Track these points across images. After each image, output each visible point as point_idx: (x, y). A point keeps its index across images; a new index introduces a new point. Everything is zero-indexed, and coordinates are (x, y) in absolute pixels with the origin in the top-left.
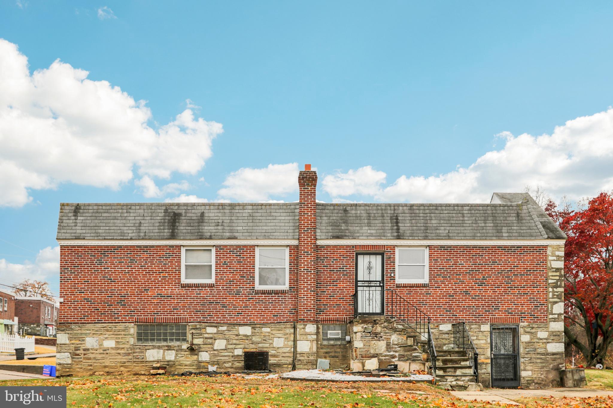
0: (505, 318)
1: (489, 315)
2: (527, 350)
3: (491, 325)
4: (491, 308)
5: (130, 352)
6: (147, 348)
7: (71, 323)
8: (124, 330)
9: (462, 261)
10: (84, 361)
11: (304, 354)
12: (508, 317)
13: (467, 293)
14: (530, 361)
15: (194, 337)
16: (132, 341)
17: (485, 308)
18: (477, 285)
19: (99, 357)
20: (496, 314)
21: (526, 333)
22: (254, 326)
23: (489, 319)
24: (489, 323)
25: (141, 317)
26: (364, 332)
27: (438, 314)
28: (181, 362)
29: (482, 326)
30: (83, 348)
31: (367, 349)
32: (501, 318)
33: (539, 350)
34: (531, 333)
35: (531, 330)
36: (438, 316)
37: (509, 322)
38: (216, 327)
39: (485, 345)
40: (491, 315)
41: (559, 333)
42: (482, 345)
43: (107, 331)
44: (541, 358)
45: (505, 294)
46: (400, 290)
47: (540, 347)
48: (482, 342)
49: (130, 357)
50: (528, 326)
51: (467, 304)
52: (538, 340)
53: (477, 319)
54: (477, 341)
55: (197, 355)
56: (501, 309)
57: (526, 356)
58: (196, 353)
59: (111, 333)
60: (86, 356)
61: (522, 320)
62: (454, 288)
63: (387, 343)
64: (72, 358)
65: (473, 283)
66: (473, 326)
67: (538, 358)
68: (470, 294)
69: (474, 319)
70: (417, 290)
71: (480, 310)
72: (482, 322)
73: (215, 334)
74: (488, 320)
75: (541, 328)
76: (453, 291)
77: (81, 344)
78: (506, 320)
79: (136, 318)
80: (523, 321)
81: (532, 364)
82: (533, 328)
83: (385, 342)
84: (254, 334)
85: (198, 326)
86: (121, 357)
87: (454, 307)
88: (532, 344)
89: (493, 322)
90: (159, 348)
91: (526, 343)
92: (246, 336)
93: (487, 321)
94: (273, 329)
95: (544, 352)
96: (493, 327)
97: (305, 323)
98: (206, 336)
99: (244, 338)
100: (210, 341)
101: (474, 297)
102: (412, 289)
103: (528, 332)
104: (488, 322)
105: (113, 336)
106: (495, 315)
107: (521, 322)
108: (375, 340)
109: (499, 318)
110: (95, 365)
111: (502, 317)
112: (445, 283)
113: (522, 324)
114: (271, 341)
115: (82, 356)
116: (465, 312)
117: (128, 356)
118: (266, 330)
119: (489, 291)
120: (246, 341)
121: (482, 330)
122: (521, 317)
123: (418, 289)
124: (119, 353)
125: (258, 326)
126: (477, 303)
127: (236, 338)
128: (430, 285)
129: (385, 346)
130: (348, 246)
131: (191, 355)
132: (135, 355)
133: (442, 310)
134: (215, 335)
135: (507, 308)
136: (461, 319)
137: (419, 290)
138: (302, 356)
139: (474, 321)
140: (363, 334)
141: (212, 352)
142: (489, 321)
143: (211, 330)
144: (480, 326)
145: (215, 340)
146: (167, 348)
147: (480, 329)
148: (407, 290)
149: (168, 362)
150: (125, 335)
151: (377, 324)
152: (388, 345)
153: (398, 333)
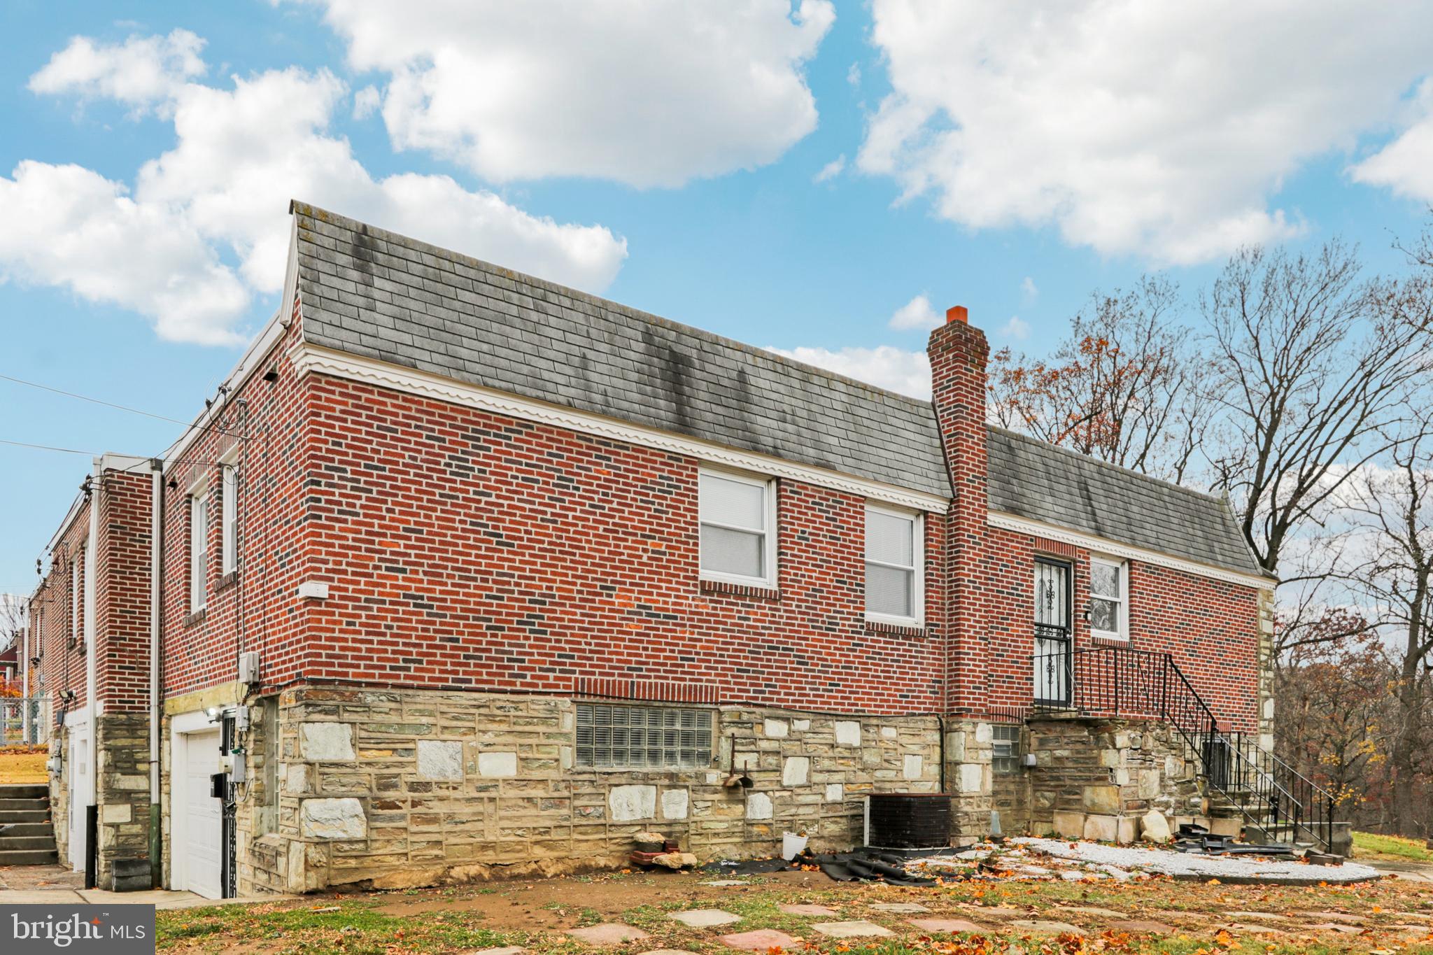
1: (1200, 717)
5: (566, 793)
6: (613, 780)
7: (359, 684)
8: (544, 720)
10: (414, 828)
12: (1220, 721)
15: (737, 748)
16: (568, 757)
19: (465, 811)
22: (864, 721)
23: (1201, 723)
24: (1200, 733)
25: (593, 678)
26: (1131, 748)
28: (705, 825)
30: (410, 779)
31: (1133, 789)
35: (1243, 749)
38: (787, 720)
40: (1203, 718)
41: (1268, 755)
43: (492, 718)
49: (565, 812)
51: (1176, 691)
55: (744, 802)
56: (1213, 705)
58: (741, 796)
59: (504, 727)
60: (419, 809)
61: (1233, 728)
63: (1160, 774)
64: (370, 817)
72: (1193, 730)
73: (784, 740)
74: (1199, 726)
77: (402, 765)
79: (576, 679)
82: (1244, 744)
83: (1158, 772)
84: (866, 744)
85: (745, 717)
86: (533, 812)
89: (1204, 731)
90: (647, 779)
92: (850, 748)
93: (1198, 729)
94: (902, 730)
97: (975, 720)
98: (764, 745)
99: (846, 754)
100: (772, 760)
102: (1112, 652)
105: (509, 739)
106: (1207, 718)
108: (1145, 768)
110: (452, 840)
112: (1153, 645)
114: (898, 763)
115: (406, 809)
117: (557, 807)
118: (889, 733)
120: (852, 763)
124: (529, 800)
125: (874, 722)
126: (1188, 692)
127: (831, 754)
128: (1134, 647)
129: (1158, 781)
130: (1024, 536)
131: (729, 801)
132: (577, 803)
134: (785, 745)
135: (1218, 704)
140: (1130, 752)
141: (778, 794)
142: (1201, 728)
143: (775, 729)
145: (785, 757)
146: (667, 782)
149: (670, 825)
150: (548, 736)
151: (1146, 730)
152: (1162, 779)
153: (1173, 752)
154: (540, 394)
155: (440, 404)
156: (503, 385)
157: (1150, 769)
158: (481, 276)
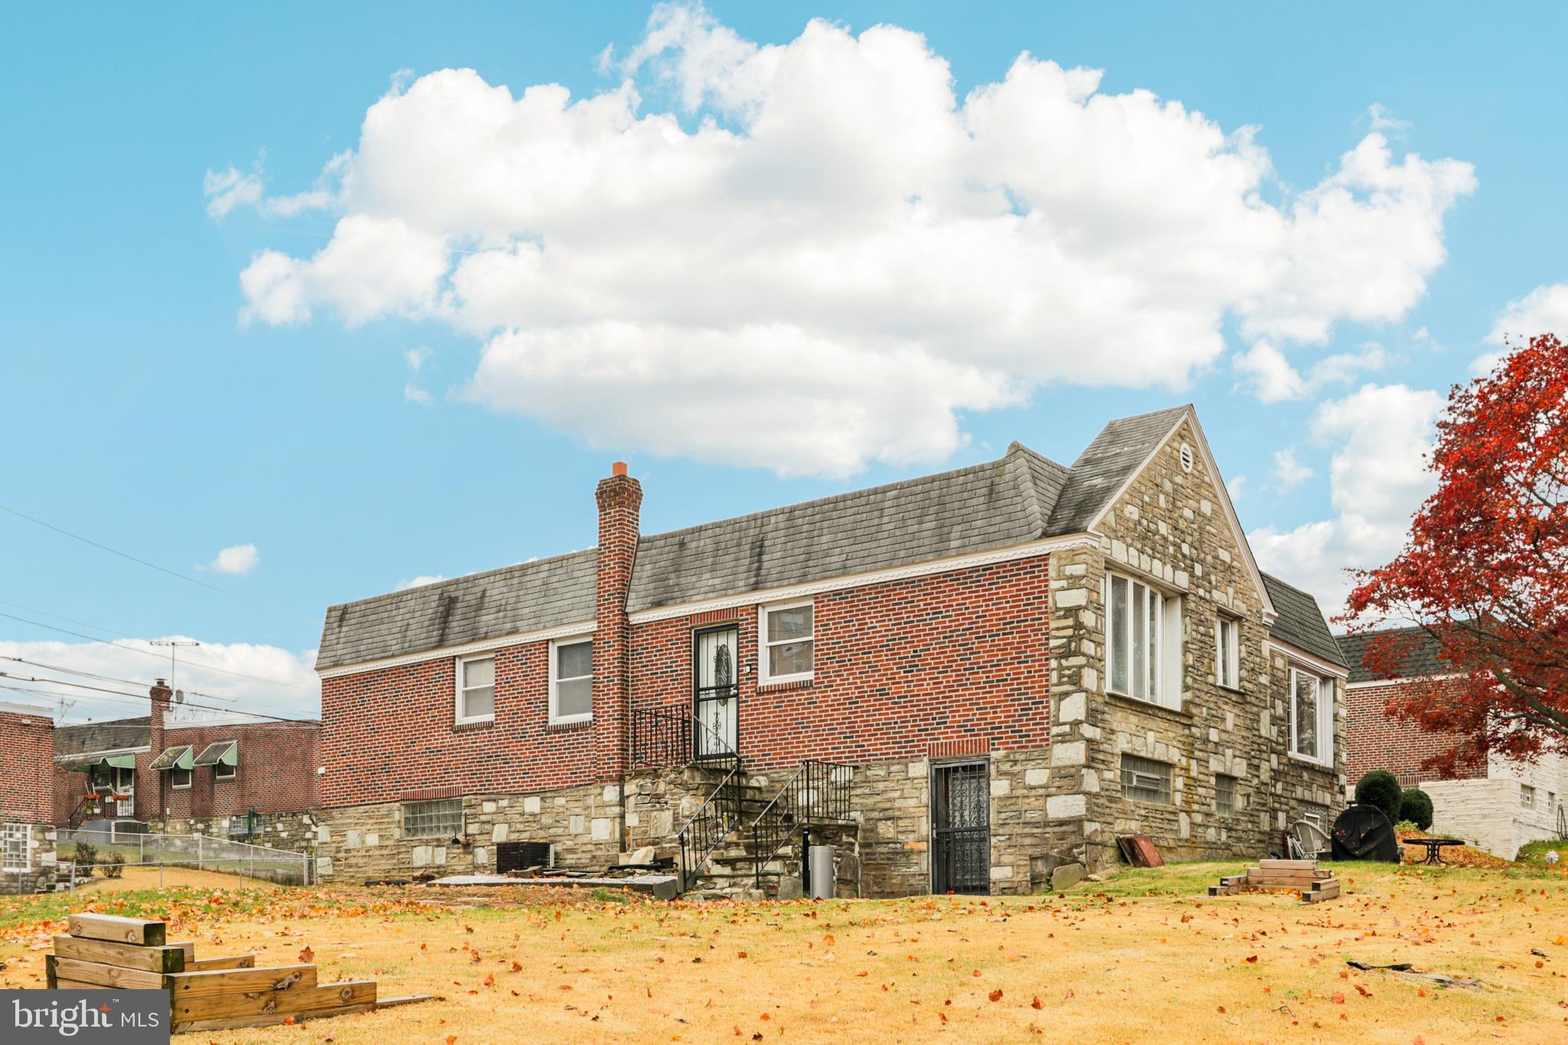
0: (959, 742)
1: (926, 740)
2: (1003, 816)
3: (933, 762)
4: (931, 722)
5: (394, 852)
6: (413, 844)
7: (333, 808)
8: (387, 816)
9: (874, 620)
10: (346, 870)
11: (601, 844)
12: (965, 739)
13: (882, 692)
14: (1008, 843)
15: (468, 821)
16: (397, 833)
17: (918, 723)
18: (902, 671)
19: (361, 861)
20: (941, 736)
21: (1001, 775)
22: (542, 795)
23: (927, 748)
24: (926, 759)
25: (408, 791)
26: (640, 794)
27: (830, 747)
28: (454, 868)
29: (910, 765)
30: (345, 848)
31: (643, 829)
32: (950, 743)
33: (1029, 816)
34: (1013, 775)
35: (1014, 768)
36: (830, 751)
37: (967, 753)
38: (494, 800)
39: (917, 810)
40: (931, 740)
41: (1073, 770)
42: (911, 810)
43: (370, 817)
44: (1032, 835)
45: (958, 686)
46: (763, 699)
47: (1032, 806)
48: (912, 802)
49: (395, 861)
50: (1006, 757)
51: (883, 717)
52: (1026, 791)
53: (903, 750)
54: (902, 801)
55: (471, 853)
56: (950, 722)
57: (1001, 831)
58: (471, 850)
59: (374, 821)
60: (347, 861)
61: (993, 744)
62: (859, 685)
63: (674, 814)
64: (334, 865)
65: (895, 667)
66: (893, 768)
67: (1027, 835)
68: (888, 694)
69: (897, 750)
70: (792, 696)
71: (909, 728)
72: (912, 757)
73: (493, 813)
74: (925, 750)
75: (1033, 760)
76: (857, 691)
77: (342, 842)
78: (961, 748)
79: (401, 793)
80: (996, 747)
81: (1012, 850)
82: (1015, 762)
83: (671, 812)
84: (543, 811)
85: (473, 802)
86: (384, 861)
87: (859, 727)
88: (1013, 800)
89: (934, 755)
90: (427, 843)
91: (1000, 798)
92: (534, 815)
93: (922, 754)
94: (568, 799)
95: (1039, 819)
96: (937, 767)
97: (603, 784)
98: (483, 818)
99: (531, 819)
100: (488, 827)
101: (897, 700)
102: (783, 695)
103: (1006, 774)
104: (925, 755)
105: (375, 826)
106: (939, 739)
107: (993, 750)
108: (656, 810)
109: (946, 743)
110: (358, 875)
111: (952, 740)
112: (843, 675)
113: (994, 755)
114: (565, 822)
115: (343, 862)
116: (879, 736)
117: (393, 859)
118: (560, 801)
119: (925, 683)
120: (534, 825)
121: (910, 775)
122: (993, 739)
123: (794, 693)
124: (382, 855)
125: (549, 795)
126: (903, 714)
127: (521, 819)
128: (816, 683)
129: (671, 820)
130: (679, 619)
131: (465, 853)
132: (400, 856)
133: (837, 736)
134: (494, 817)
135: (962, 719)
136: (871, 753)
137: (797, 695)
138: (601, 849)
139: (897, 756)
140: (639, 798)
141: (490, 848)
142: (927, 753)
143: (489, 807)
144: (907, 766)
145: (494, 824)
146: (435, 843)
147: (907, 772)
148: (774, 698)
149: (438, 867)
150: (389, 823)
151: (659, 777)
152: (675, 819)
153: (691, 792)
154: (383, 655)
155: (355, 675)
156: (370, 657)
157: (662, 810)
158: (377, 604)
